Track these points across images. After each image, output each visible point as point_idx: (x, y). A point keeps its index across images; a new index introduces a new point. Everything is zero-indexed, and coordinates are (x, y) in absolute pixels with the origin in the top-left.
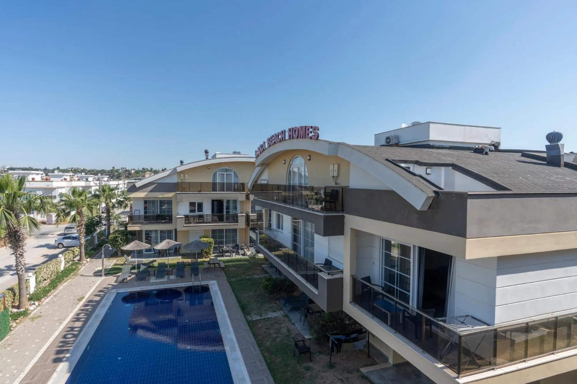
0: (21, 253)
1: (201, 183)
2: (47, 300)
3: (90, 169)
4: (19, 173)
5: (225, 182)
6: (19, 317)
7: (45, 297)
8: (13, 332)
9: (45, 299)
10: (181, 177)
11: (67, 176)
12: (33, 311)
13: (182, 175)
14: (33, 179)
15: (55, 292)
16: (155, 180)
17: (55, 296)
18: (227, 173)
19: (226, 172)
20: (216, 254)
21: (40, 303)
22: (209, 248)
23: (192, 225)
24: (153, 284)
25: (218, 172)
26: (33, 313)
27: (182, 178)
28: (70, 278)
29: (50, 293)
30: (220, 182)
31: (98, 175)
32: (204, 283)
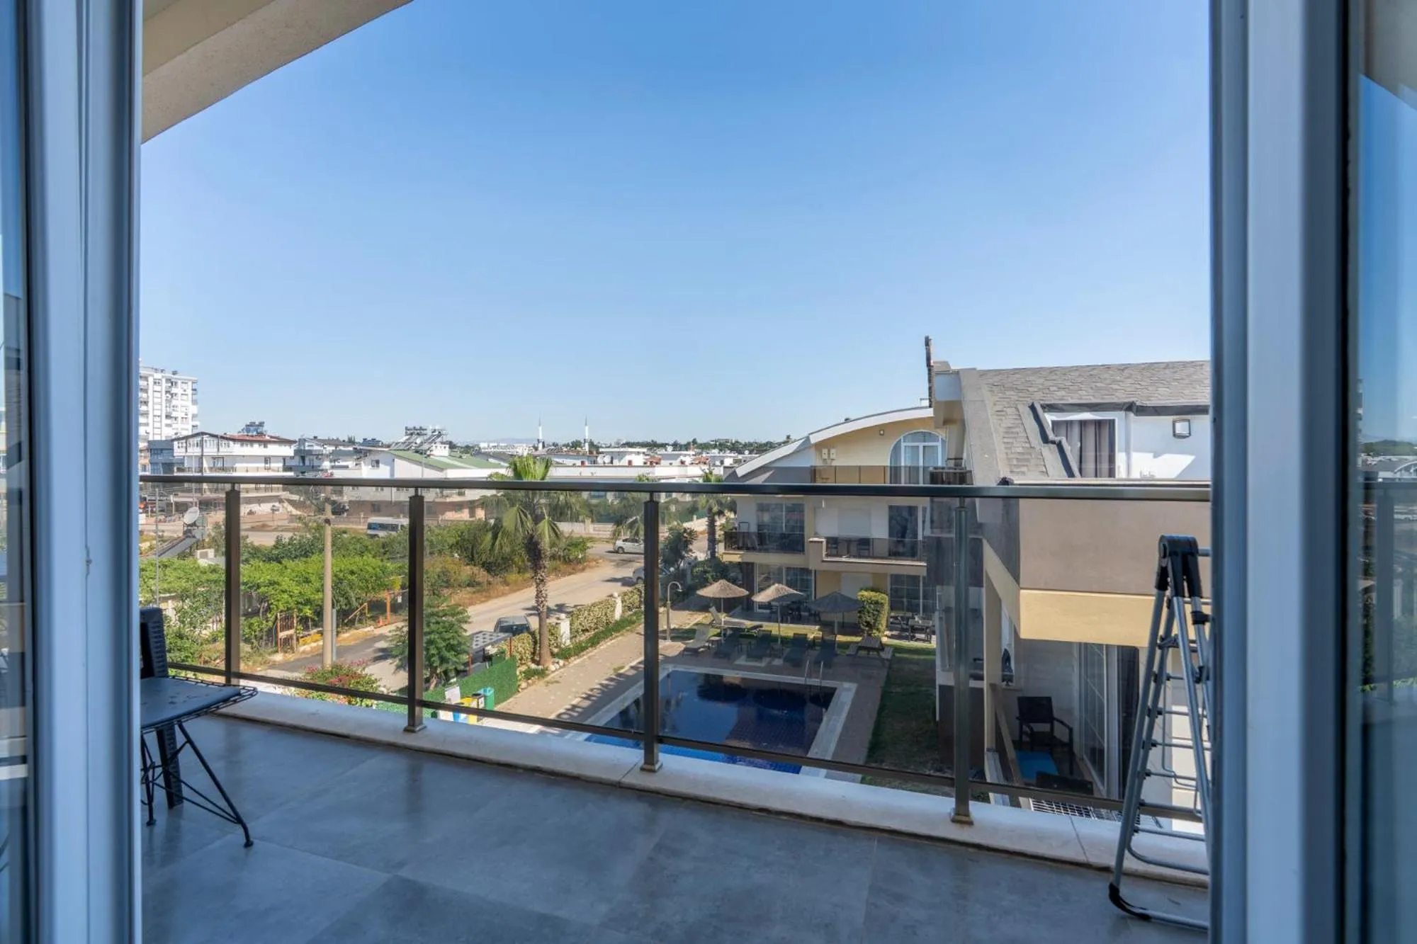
0: (541, 578)
1: (860, 467)
2: (578, 661)
3: (747, 441)
4: (612, 452)
5: (921, 464)
6: (533, 676)
7: (576, 657)
8: (519, 695)
9: (575, 659)
10: (823, 455)
11: (685, 455)
12: (553, 672)
13: (825, 451)
14: (630, 462)
15: (592, 652)
16: (771, 463)
17: (589, 658)
18: (926, 444)
19: (925, 441)
20: (895, 633)
21: (567, 663)
22: (874, 615)
23: (844, 559)
24: (740, 668)
25: (904, 442)
26: (553, 675)
27: (825, 456)
28: (622, 635)
29: (585, 653)
30: (909, 464)
31: (744, 454)
32: (828, 683)
